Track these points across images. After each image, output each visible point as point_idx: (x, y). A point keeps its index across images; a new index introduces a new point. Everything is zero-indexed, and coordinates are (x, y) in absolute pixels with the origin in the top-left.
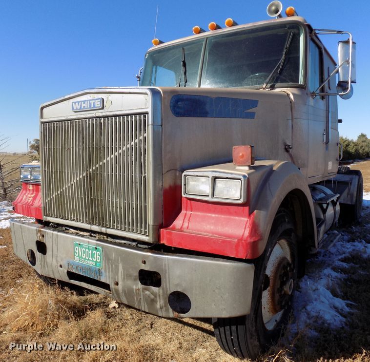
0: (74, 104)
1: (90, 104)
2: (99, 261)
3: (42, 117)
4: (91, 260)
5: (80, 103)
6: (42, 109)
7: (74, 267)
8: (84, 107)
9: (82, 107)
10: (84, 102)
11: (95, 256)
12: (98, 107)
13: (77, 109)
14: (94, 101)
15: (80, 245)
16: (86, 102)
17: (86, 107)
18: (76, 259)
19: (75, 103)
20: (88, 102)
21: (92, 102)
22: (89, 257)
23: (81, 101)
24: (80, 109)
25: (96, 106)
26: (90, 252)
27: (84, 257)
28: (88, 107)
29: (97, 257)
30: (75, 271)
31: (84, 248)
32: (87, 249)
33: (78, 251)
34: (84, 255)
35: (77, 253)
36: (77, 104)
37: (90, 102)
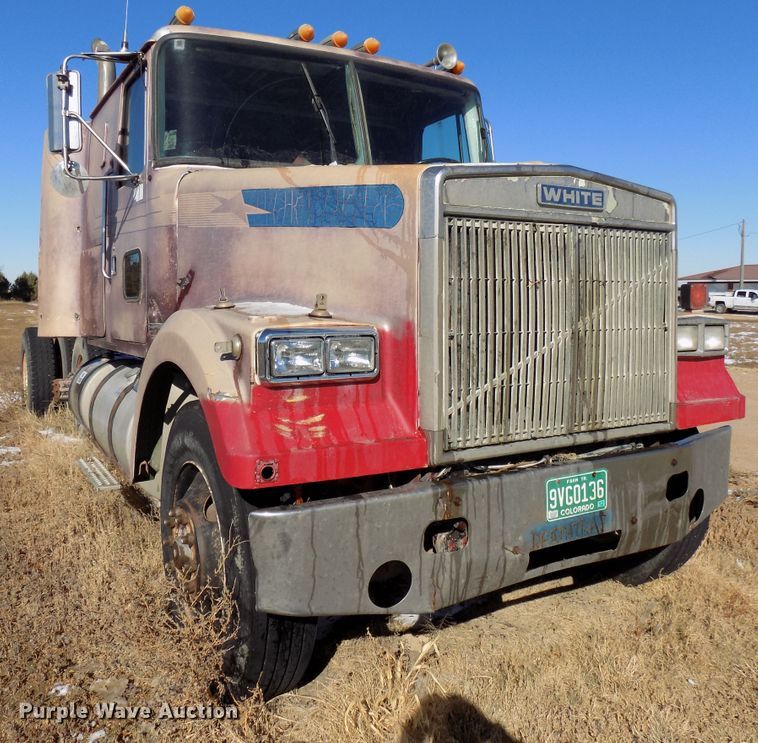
0: (545, 188)
1: (582, 197)
2: (602, 496)
4: (586, 503)
5: (559, 191)
7: (545, 536)
8: (569, 200)
9: (565, 201)
10: (569, 191)
11: (594, 490)
12: (595, 206)
13: (552, 200)
14: (589, 194)
15: (560, 483)
16: (573, 192)
17: (573, 202)
18: (551, 516)
19: (549, 187)
20: (578, 192)
22: (582, 498)
23: (563, 188)
24: (558, 203)
25: (594, 203)
26: (584, 486)
27: (571, 503)
28: (578, 201)
29: (599, 489)
30: (548, 544)
31: (569, 484)
32: (576, 483)
33: (555, 499)
34: (571, 498)
35: (553, 502)
36: (552, 190)
37: (582, 193)
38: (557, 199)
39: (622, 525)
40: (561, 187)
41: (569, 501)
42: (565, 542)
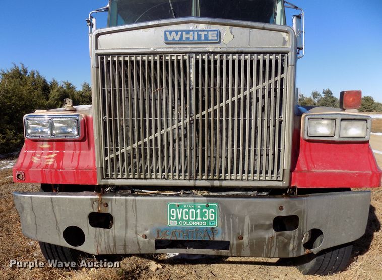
0: (168, 33)
2: (213, 219)
3: (96, 48)
4: (199, 221)
5: (180, 33)
6: (97, 35)
7: (167, 233)
8: (188, 39)
9: (184, 39)
10: (188, 32)
11: (207, 214)
12: (210, 40)
13: (174, 39)
14: (206, 33)
15: (179, 206)
16: (191, 33)
17: (191, 39)
18: (172, 223)
19: (171, 32)
20: (196, 33)
21: (203, 34)
22: (196, 216)
23: (182, 31)
24: (179, 41)
25: (210, 38)
26: (198, 211)
27: (188, 218)
28: (196, 38)
29: (210, 214)
30: (169, 238)
31: (186, 208)
32: (192, 208)
33: (175, 214)
34: (187, 216)
35: (173, 216)
36: (174, 34)
37: (200, 33)
38: (177, 38)
39: (230, 238)
40: (181, 31)
41: (186, 217)
42: (183, 239)
